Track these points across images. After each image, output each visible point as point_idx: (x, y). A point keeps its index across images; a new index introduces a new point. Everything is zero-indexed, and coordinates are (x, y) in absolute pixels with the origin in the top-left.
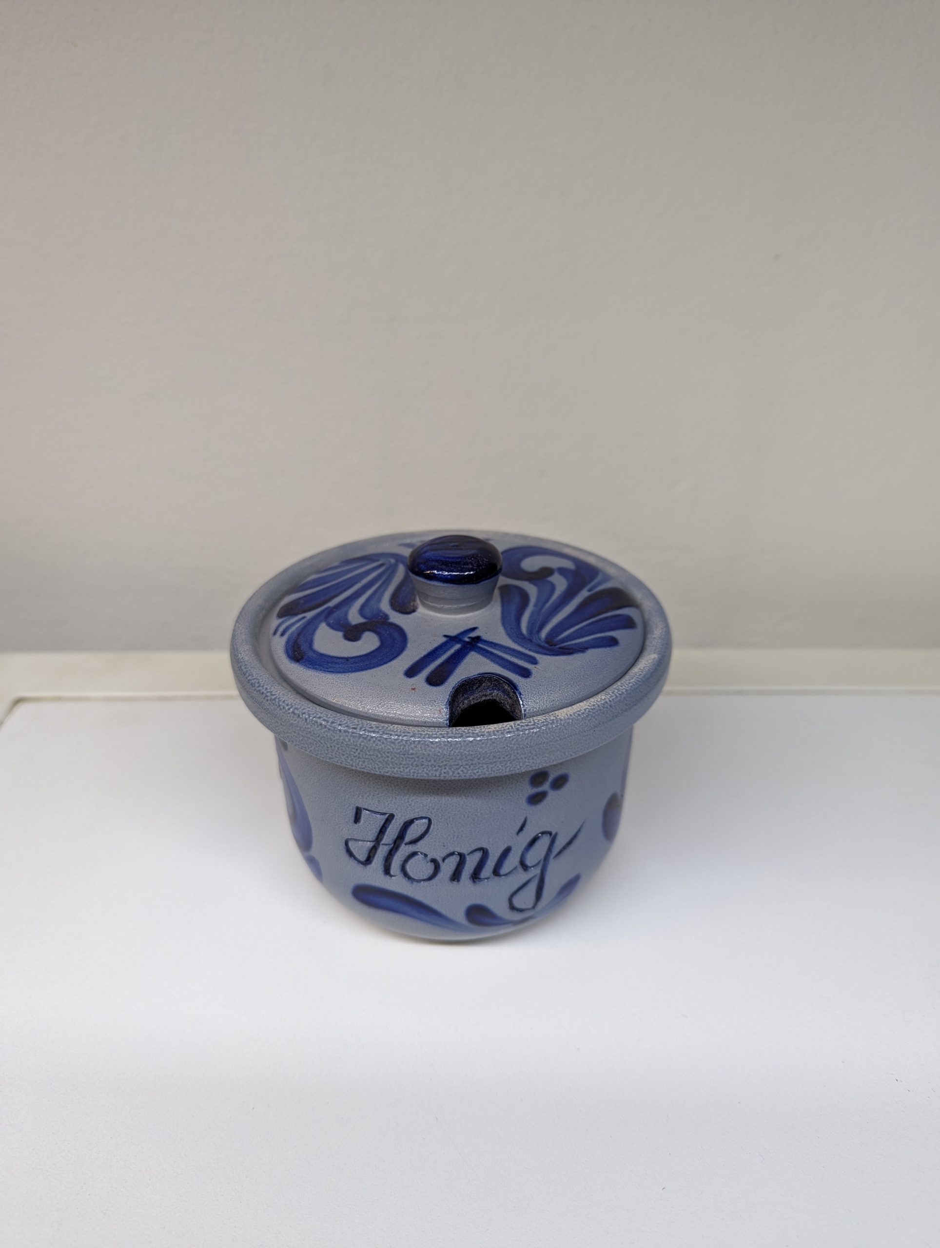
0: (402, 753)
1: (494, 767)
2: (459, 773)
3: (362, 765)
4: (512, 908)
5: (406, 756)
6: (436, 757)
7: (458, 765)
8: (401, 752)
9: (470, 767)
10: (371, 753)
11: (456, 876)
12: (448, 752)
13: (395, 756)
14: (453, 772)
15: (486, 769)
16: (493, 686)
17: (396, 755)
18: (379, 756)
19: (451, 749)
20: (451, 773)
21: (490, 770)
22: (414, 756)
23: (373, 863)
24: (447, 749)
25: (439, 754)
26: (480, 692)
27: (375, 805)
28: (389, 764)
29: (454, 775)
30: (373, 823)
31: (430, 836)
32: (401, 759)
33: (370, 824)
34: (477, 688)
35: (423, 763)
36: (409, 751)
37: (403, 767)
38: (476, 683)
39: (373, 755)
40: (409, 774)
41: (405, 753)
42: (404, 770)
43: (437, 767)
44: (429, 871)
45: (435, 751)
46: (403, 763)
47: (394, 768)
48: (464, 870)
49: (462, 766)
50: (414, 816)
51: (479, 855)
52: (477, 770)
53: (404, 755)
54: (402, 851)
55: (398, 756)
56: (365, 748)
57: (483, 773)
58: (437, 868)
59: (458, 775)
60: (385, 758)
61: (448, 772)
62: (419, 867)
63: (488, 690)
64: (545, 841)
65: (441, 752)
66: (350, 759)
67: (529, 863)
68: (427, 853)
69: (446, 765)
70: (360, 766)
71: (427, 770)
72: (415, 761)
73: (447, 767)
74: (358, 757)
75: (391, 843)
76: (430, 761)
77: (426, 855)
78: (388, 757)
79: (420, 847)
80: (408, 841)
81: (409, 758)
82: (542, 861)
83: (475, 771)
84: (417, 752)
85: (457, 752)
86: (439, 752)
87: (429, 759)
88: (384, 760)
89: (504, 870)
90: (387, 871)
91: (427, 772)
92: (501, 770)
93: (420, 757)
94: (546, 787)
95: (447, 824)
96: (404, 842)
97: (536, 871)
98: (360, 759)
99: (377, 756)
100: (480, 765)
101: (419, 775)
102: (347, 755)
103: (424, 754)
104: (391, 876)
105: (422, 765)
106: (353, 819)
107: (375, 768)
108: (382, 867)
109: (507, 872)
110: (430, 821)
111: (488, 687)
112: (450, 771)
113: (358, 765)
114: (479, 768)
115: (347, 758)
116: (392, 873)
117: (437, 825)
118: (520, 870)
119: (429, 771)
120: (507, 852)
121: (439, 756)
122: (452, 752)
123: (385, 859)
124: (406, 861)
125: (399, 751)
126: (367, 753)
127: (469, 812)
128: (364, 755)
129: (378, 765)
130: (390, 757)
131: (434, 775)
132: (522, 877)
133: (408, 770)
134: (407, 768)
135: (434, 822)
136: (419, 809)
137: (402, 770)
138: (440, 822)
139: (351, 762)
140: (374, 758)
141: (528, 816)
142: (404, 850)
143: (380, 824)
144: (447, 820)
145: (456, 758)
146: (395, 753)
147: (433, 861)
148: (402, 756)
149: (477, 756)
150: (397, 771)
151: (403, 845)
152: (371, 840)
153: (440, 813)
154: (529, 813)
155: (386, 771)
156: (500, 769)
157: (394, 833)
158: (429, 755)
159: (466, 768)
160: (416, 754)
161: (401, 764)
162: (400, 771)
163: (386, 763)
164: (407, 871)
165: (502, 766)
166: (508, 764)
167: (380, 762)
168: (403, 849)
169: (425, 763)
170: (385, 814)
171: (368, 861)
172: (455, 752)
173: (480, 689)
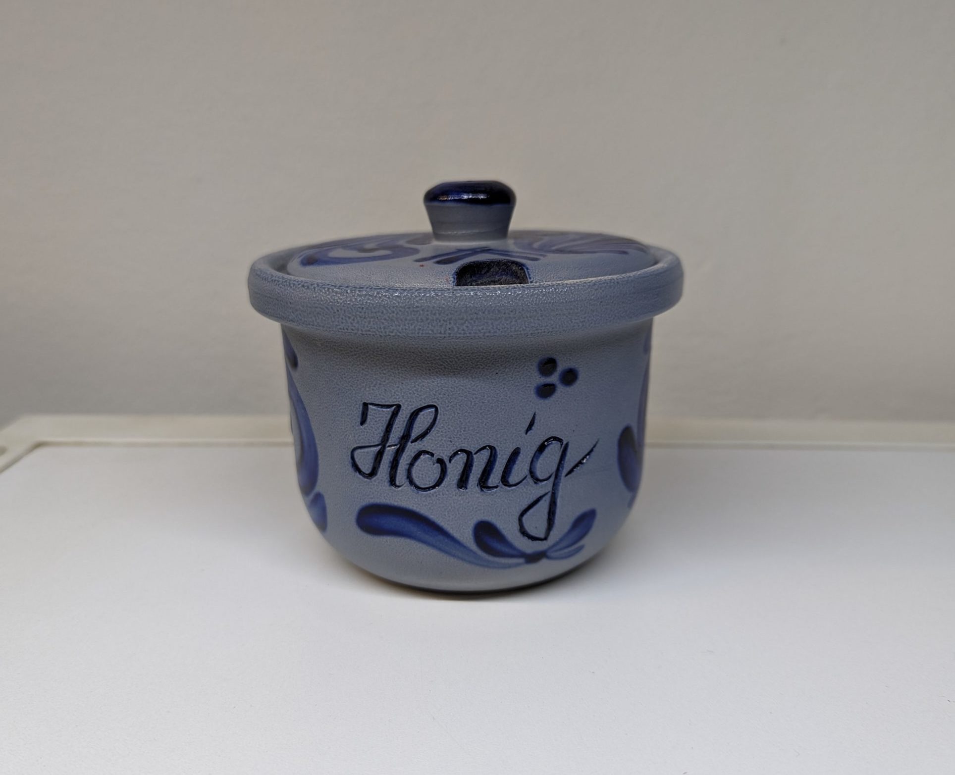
0: (408, 306)
1: (499, 325)
2: (463, 330)
3: (367, 327)
4: (524, 532)
5: (411, 309)
6: (440, 309)
7: (462, 319)
8: (406, 305)
9: (475, 322)
10: (377, 310)
11: (463, 483)
12: (453, 304)
13: (400, 311)
14: (458, 328)
15: (491, 326)
16: (502, 272)
17: (401, 309)
18: (385, 312)
19: (456, 301)
20: (456, 329)
21: (495, 328)
22: (418, 309)
23: (379, 473)
24: (452, 301)
25: (444, 306)
26: (488, 277)
27: (382, 396)
28: (394, 322)
29: (459, 332)
30: (379, 420)
31: (437, 429)
32: (406, 314)
33: (376, 421)
34: (485, 273)
35: (427, 317)
36: (414, 304)
37: (408, 323)
38: (485, 268)
39: (379, 312)
40: (414, 331)
41: (410, 306)
42: (409, 327)
43: (442, 322)
44: (436, 475)
45: (439, 303)
46: (408, 318)
47: (399, 326)
48: (471, 474)
49: (467, 320)
50: (421, 405)
51: (486, 454)
52: (482, 327)
53: (409, 308)
54: (407, 451)
55: (403, 310)
56: (371, 305)
57: (488, 331)
58: (444, 472)
59: (462, 332)
60: (390, 314)
61: (453, 327)
62: (425, 471)
63: (497, 276)
64: (554, 450)
65: (446, 304)
66: (356, 321)
67: (540, 474)
68: (434, 452)
69: (450, 319)
70: (366, 328)
71: (432, 325)
72: (420, 315)
73: (452, 322)
74: (363, 317)
75: (396, 443)
76: (435, 314)
77: (432, 455)
78: (393, 312)
79: (426, 444)
80: (413, 438)
81: (413, 311)
82: (554, 474)
83: (480, 328)
84: (423, 304)
85: (462, 304)
86: (444, 304)
87: (434, 312)
88: (389, 317)
89: (512, 479)
90: (392, 481)
91: (432, 328)
92: (506, 329)
93: (425, 310)
94: (554, 379)
95: (454, 413)
96: (410, 441)
97: (547, 486)
98: (365, 320)
99: (382, 313)
100: (485, 321)
101: (424, 332)
102: (352, 318)
103: (429, 307)
104: (399, 487)
105: (427, 319)
106: (359, 420)
107: (380, 328)
108: (388, 475)
109: (517, 481)
110: (437, 410)
111: (497, 273)
112: (454, 326)
113: (364, 327)
114: (484, 324)
115: (352, 322)
116: (398, 483)
117: (444, 415)
118: (530, 480)
119: (434, 327)
120: (516, 453)
121: (443, 308)
122: (457, 304)
123: (390, 465)
124: (411, 465)
125: (404, 305)
126: (373, 310)
127: (476, 398)
128: (370, 313)
129: (383, 323)
130: (396, 312)
131: (439, 331)
132: (531, 491)
133: (413, 326)
134: (412, 324)
135: (441, 410)
136: (426, 395)
137: (407, 328)
138: (446, 411)
139: (357, 326)
140: (380, 316)
141: (537, 411)
142: (411, 449)
143: (386, 420)
144: (454, 407)
145: (461, 311)
146: (401, 307)
147: (440, 461)
148: (407, 310)
149: (482, 309)
150: (402, 329)
151: (409, 444)
152: (377, 443)
153: (447, 399)
154: (538, 409)
155: (391, 331)
156: (505, 327)
157: (399, 429)
158: (434, 307)
159: (471, 323)
160: (421, 306)
161: (406, 320)
162: (406, 329)
163: (392, 320)
164: (413, 479)
165: (507, 324)
166: (513, 323)
167: (385, 319)
168: (408, 449)
169: (430, 317)
170: (392, 406)
171: (373, 473)
172: (459, 304)
173: (488, 274)
